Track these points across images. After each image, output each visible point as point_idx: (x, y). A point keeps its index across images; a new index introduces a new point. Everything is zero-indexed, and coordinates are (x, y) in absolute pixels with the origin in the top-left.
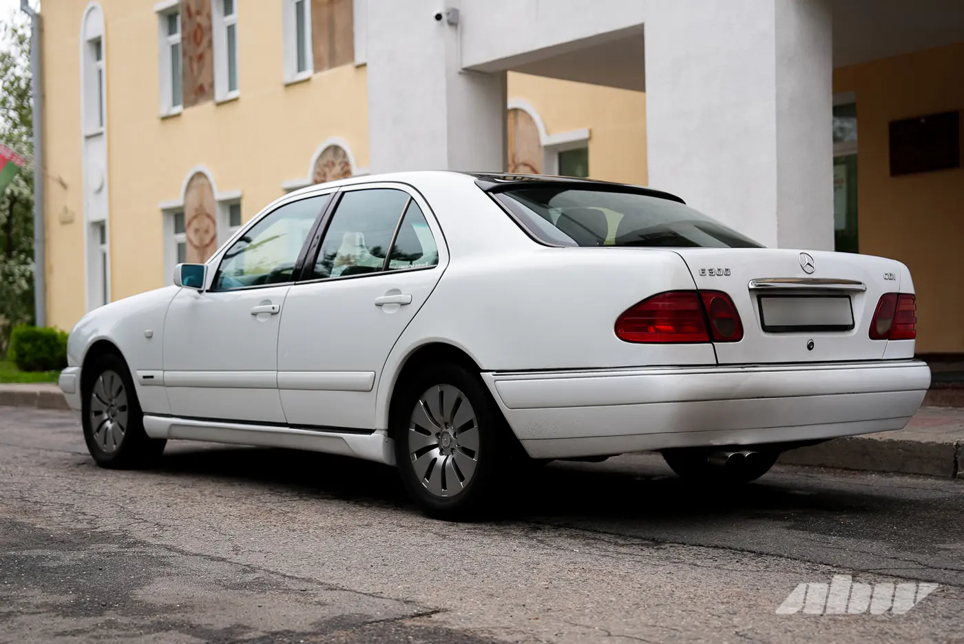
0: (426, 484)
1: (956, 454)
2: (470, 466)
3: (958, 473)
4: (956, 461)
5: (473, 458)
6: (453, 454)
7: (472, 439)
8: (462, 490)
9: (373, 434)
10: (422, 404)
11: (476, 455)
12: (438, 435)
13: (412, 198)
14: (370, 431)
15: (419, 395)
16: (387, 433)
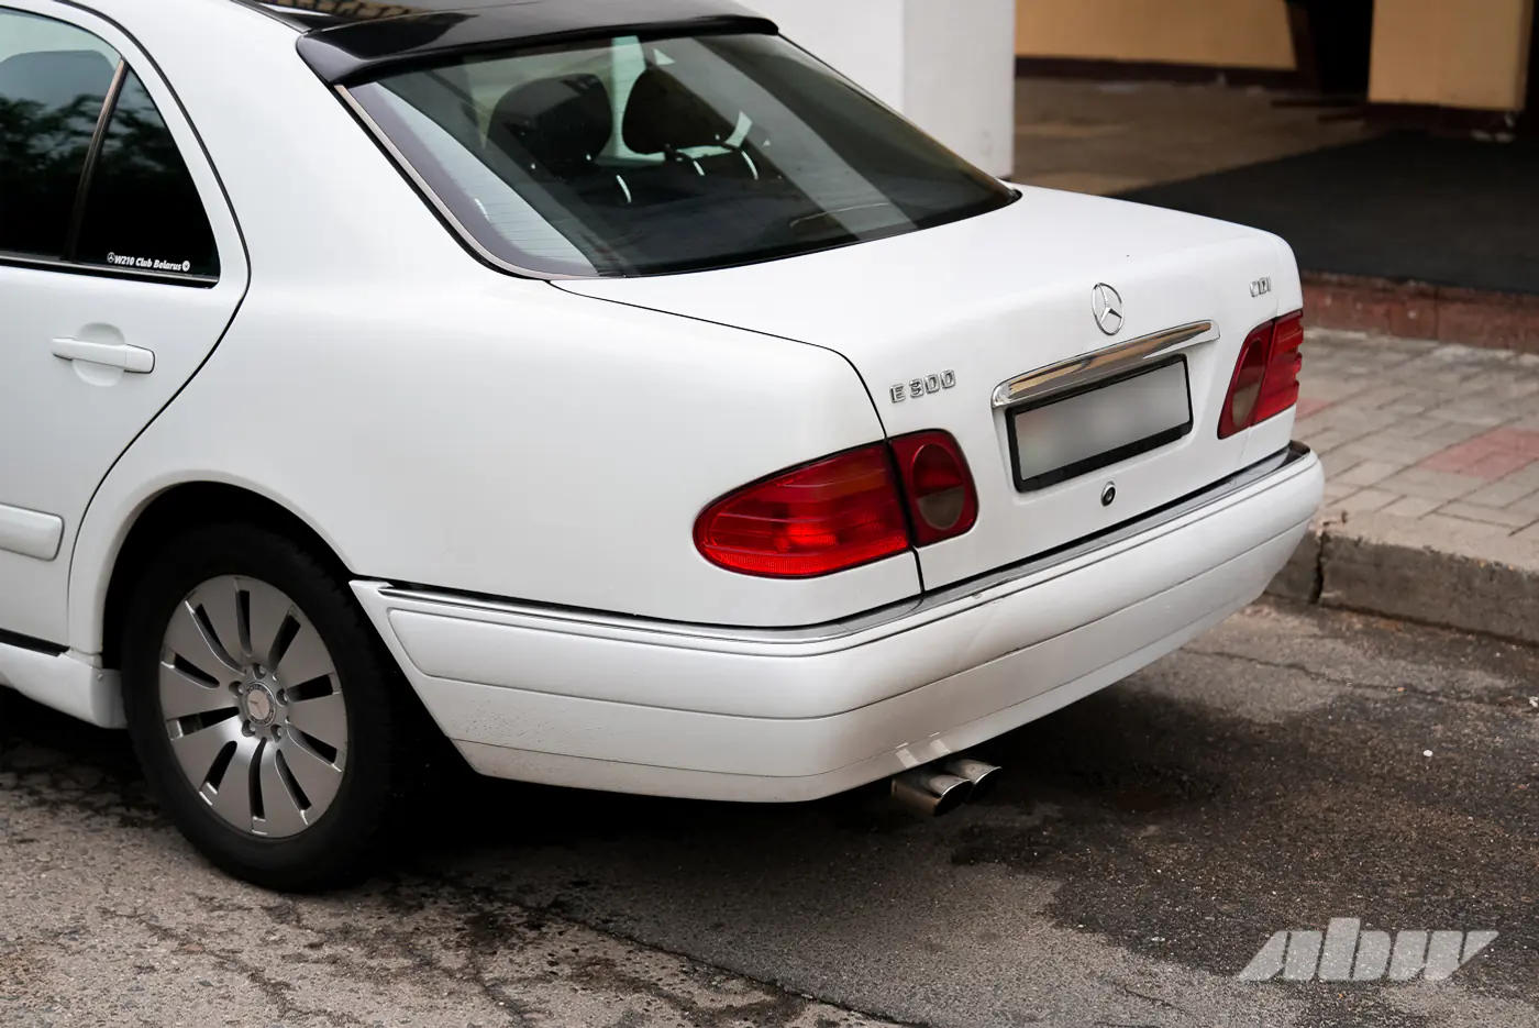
0: (208, 795)
1: (1320, 555)
2: (324, 780)
3: (1324, 595)
4: (1319, 569)
5: (333, 761)
6: (278, 738)
7: (329, 718)
8: (304, 829)
9: (62, 655)
10: (192, 611)
11: (341, 756)
12: (235, 685)
13: (128, 68)
14: (55, 649)
15: (184, 591)
16: (99, 659)
